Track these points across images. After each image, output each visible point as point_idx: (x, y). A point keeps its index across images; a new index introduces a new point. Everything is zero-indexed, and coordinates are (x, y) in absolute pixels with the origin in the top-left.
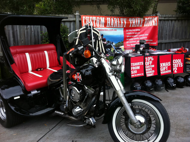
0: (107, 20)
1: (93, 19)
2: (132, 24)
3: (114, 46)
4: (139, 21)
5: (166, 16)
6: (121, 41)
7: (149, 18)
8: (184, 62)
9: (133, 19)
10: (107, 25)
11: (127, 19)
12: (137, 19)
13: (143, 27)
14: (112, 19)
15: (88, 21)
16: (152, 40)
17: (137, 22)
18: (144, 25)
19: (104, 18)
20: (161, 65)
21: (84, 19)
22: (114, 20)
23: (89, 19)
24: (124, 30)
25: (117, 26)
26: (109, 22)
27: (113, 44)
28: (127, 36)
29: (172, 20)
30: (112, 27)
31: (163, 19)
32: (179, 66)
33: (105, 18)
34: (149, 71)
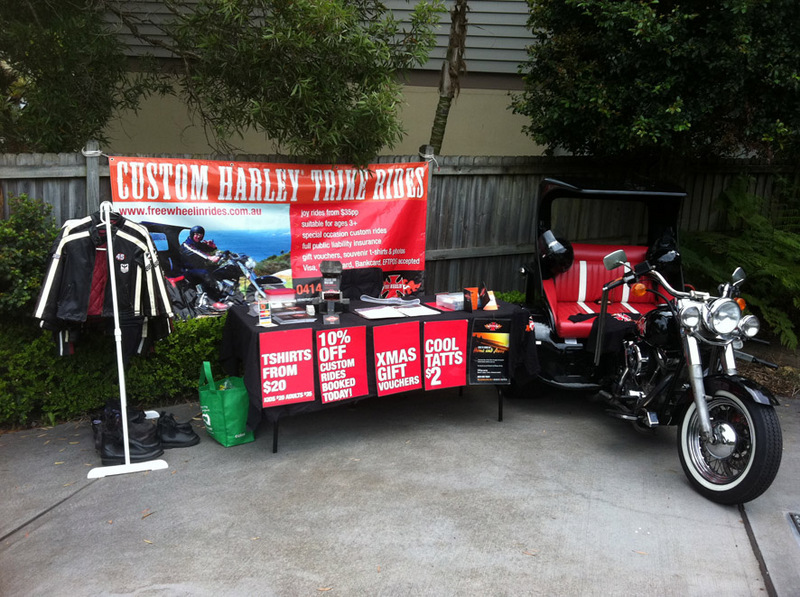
0: (219, 176)
1: (158, 171)
2: (323, 191)
3: (250, 270)
4: (351, 182)
5: (462, 160)
6: (282, 252)
7: (390, 171)
8: (468, 347)
9: (326, 172)
10: (219, 194)
11: (302, 173)
12: (344, 174)
13: (370, 201)
14: (241, 172)
15: (138, 178)
16: (403, 251)
17: (341, 184)
18: (373, 194)
19: (205, 169)
20: (378, 360)
21: (123, 169)
22: (247, 174)
23: (145, 170)
24: (291, 213)
25: (263, 195)
26: (226, 181)
27: (247, 264)
28: (306, 236)
29: (485, 177)
30: (240, 202)
31: (450, 171)
32: (451, 363)
33: (212, 168)
34: (333, 381)
